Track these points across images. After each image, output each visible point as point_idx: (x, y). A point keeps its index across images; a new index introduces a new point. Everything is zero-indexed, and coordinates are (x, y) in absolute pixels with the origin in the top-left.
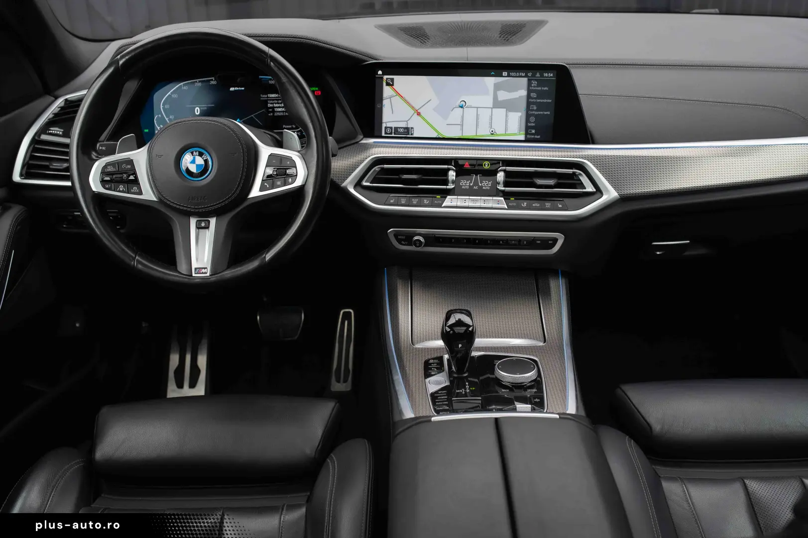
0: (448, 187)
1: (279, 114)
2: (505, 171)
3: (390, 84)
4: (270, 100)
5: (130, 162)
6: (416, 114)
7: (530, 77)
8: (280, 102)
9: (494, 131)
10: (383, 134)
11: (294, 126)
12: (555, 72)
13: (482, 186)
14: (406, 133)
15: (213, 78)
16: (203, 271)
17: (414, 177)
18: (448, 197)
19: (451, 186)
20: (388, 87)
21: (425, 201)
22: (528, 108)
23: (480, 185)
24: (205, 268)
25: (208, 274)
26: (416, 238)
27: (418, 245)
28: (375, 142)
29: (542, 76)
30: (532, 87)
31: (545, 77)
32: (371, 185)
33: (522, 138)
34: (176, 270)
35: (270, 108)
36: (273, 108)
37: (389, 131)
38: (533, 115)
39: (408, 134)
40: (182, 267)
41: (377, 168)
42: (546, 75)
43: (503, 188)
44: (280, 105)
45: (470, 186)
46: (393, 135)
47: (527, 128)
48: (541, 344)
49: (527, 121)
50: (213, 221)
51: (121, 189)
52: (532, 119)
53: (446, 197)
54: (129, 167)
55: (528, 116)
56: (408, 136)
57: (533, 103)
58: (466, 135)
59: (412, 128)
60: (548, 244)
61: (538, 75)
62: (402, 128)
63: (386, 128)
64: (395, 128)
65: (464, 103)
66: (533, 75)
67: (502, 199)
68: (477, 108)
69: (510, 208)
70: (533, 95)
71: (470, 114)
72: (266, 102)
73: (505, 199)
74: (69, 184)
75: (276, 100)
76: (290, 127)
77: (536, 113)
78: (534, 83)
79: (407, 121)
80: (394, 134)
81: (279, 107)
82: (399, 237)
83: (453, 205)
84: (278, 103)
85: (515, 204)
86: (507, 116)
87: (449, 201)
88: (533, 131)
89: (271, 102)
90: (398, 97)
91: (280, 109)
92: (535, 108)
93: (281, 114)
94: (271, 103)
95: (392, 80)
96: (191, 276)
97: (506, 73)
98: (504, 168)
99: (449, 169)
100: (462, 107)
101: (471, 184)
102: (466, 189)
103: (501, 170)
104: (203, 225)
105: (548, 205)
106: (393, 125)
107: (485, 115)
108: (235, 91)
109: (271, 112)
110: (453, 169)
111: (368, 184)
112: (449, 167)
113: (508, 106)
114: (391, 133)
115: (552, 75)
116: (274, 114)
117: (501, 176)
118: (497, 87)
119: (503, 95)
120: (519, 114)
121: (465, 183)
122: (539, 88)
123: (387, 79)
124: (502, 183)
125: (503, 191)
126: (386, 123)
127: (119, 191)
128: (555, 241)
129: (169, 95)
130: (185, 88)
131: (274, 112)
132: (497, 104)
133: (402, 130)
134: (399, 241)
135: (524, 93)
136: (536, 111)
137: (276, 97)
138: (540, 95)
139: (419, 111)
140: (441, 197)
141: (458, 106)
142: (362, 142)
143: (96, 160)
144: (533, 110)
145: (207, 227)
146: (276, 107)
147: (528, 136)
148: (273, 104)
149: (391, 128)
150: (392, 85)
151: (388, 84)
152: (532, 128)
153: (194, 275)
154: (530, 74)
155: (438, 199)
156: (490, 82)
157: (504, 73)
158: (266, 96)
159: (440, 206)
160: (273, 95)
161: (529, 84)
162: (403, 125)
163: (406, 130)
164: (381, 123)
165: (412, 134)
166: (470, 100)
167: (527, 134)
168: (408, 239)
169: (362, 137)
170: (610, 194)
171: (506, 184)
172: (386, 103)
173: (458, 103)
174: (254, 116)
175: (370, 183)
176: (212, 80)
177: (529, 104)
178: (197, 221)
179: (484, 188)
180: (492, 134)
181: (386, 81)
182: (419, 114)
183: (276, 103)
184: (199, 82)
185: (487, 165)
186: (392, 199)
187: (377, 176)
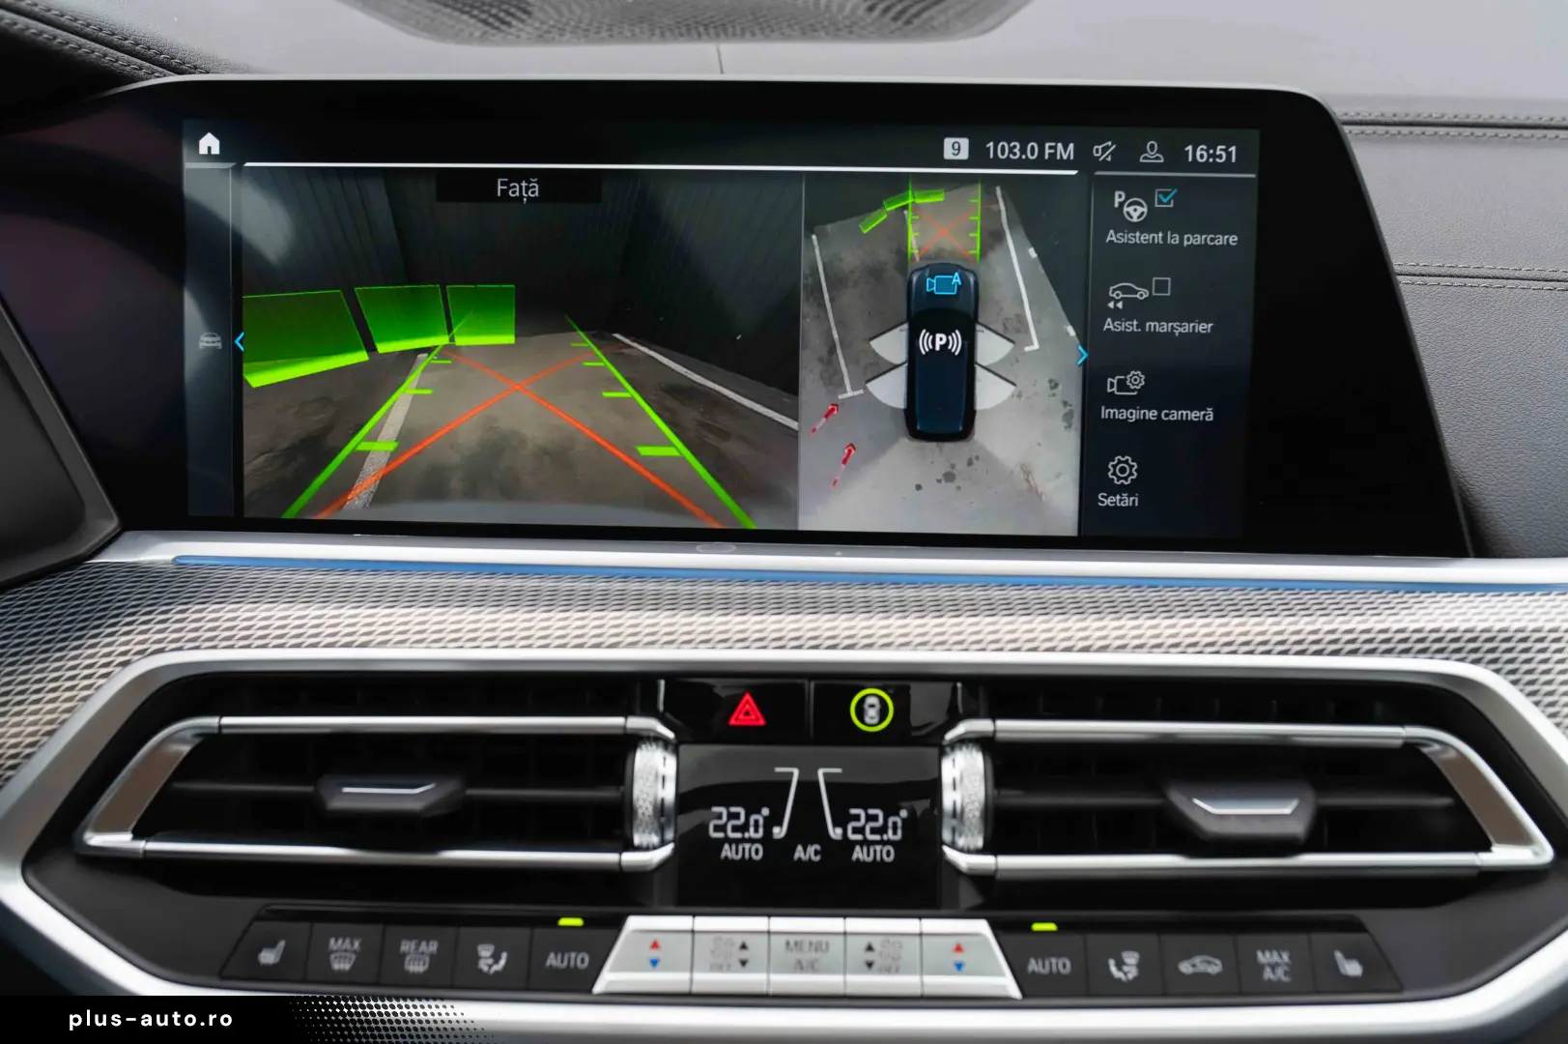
0: (629, 858)
2: (985, 744)
7: (1105, 166)
12: (1254, 135)
13: (847, 845)
18: (634, 923)
19: (650, 852)
21: (485, 950)
23: (836, 833)
28: (179, 563)
29: (1175, 158)
31: (1196, 166)
32: (142, 845)
33: (1063, 524)
41: (181, 735)
42: (1201, 154)
43: (987, 861)
45: (767, 840)
53: (618, 924)
61: (1152, 154)
66: (1126, 157)
67: (981, 926)
69: (1034, 995)
73: (996, 927)
83: (669, 980)
85: (1065, 969)
87: (643, 951)
97: (964, 142)
98: (983, 725)
99: (632, 741)
101: (779, 832)
102: (746, 863)
103: (963, 741)
105: (1273, 960)
110: (657, 739)
111: (121, 840)
112: (636, 723)
115: (1233, 156)
117: (964, 779)
121: (738, 824)
124: (973, 823)
125: (983, 881)
140: (589, 922)
142: (111, 557)
147: (1097, 516)
154: (1103, 151)
155: (570, 941)
157: (948, 142)
159: (579, 991)
161: (1103, 211)
169: (112, 525)
171: (1003, 832)
175: (138, 835)
179: (859, 854)
185: (872, 714)
186: (271, 945)
187: (179, 785)
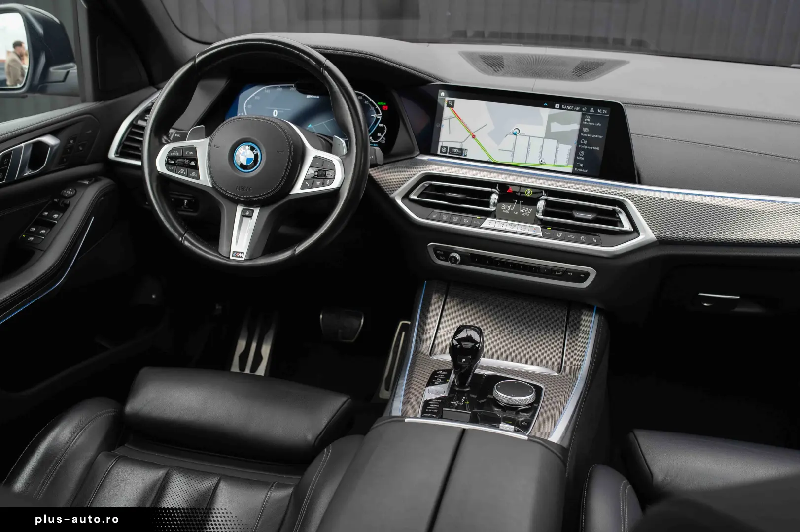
0: (488, 209)
2: (546, 200)
3: (451, 105)
5: (193, 149)
6: (471, 136)
7: (584, 112)
9: (543, 161)
10: (439, 153)
12: (609, 109)
13: (522, 213)
14: (459, 154)
15: (293, 85)
16: (240, 255)
17: (459, 195)
18: (488, 219)
19: (492, 209)
20: (448, 108)
21: (465, 220)
22: (579, 143)
23: (521, 211)
24: (242, 253)
25: (243, 259)
26: (453, 254)
27: (453, 261)
28: (429, 159)
29: (596, 111)
30: (584, 121)
31: (599, 113)
32: (418, 199)
33: (570, 170)
34: (217, 251)
37: (444, 150)
38: (583, 149)
39: (462, 155)
40: (223, 249)
41: (426, 184)
42: (600, 111)
43: (542, 217)
45: (510, 211)
46: (448, 155)
47: (576, 161)
48: (556, 374)
49: (577, 154)
50: (257, 211)
51: (182, 173)
52: (582, 153)
53: (485, 219)
54: (192, 153)
55: (578, 150)
56: (461, 157)
57: (585, 138)
58: (515, 162)
59: (466, 150)
60: (580, 277)
61: (592, 110)
62: (456, 148)
63: (442, 147)
64: (450, 148)
65: (517, 131)
66: (588, 111)
67: (539, 227)
68: (530, 136)
69: (544, 236)
70: (586, 129)
71: (522, 141)
73: (541, 228)
74: (139, 163)
77: (586, 147)
78: (588, 118)
79: (462, 143)
80: (449, 153)
82: (438, 252)
83: (491, 227)
85: (550, 233)
86: (557, 148)
87: (489, 222)
88: (581, 165)
90: (456, 119)
92: (586, 142)
95: (453, 102)
96: (229, 258)
97: (559, 105)
98: (546, 197)
99: (492, 193)
100: (515, 134)
101: (512, 209)
102: (506, 213)
103: (542, 199)
104: (247, 213)
105: (583, 238)
106: (449, 145)
107: (536, 144)
108: (311, 98)
110: (496, 193)
111: (415, 197)
112: (493, 190)
113: (560, 138)
114: (446, 153)
115: (606, 112)
117: (541, 205)
118: (551, 119)
119: (556, 127)
120: (570, 147)
121: (506, 207)
122: (592, 124)
123: (448, 101)
124: (541, 211)
125: (541, 220)
126: (442, 142)
127: (180, 174)
128: (587, 275)
129: (253, 96)
130: (268, 91)
132: (549, 135)
133: (456, 151)
134: (438, 256)
135: (576, 126)
136: (586, 145)
138: (593, 130)
139: (474, 134)
140: (481, 218)
141: (511, 133)
142: (419, 158)
143: (165, 144)
144: (583, 144)
145: (250, 216)
147: (576, 169)
149: (447, 148)
150: (453, 107)
151: (449, 106)
152: (581, 161)
153: (231, 257)
154: (584, 109)
155: (478, 220)
156: (545, 113)
157: (556, 105)
159: (478, 227)
161: (583, 119)
162: (458, 146)
163: (460, 151)
164: (438, 142)
165: (465, 156)
166: (524, 129)
167: (574, 167)
168: (446, 255)
169: (418, 153)
170: (647, 235)
171: (545, 213)
172: (445, 123)
173: (512, 130)
175: (418, 197)
176: (292, 86)
177: (580, 138)
178: (243, 209)
179: (523, 214)
180: (541, 164)
181: (448, 102)
182: (474, 137)
184: (281, 87)
185: (529, 193)
186: (435, 215)
187: (425, 191)
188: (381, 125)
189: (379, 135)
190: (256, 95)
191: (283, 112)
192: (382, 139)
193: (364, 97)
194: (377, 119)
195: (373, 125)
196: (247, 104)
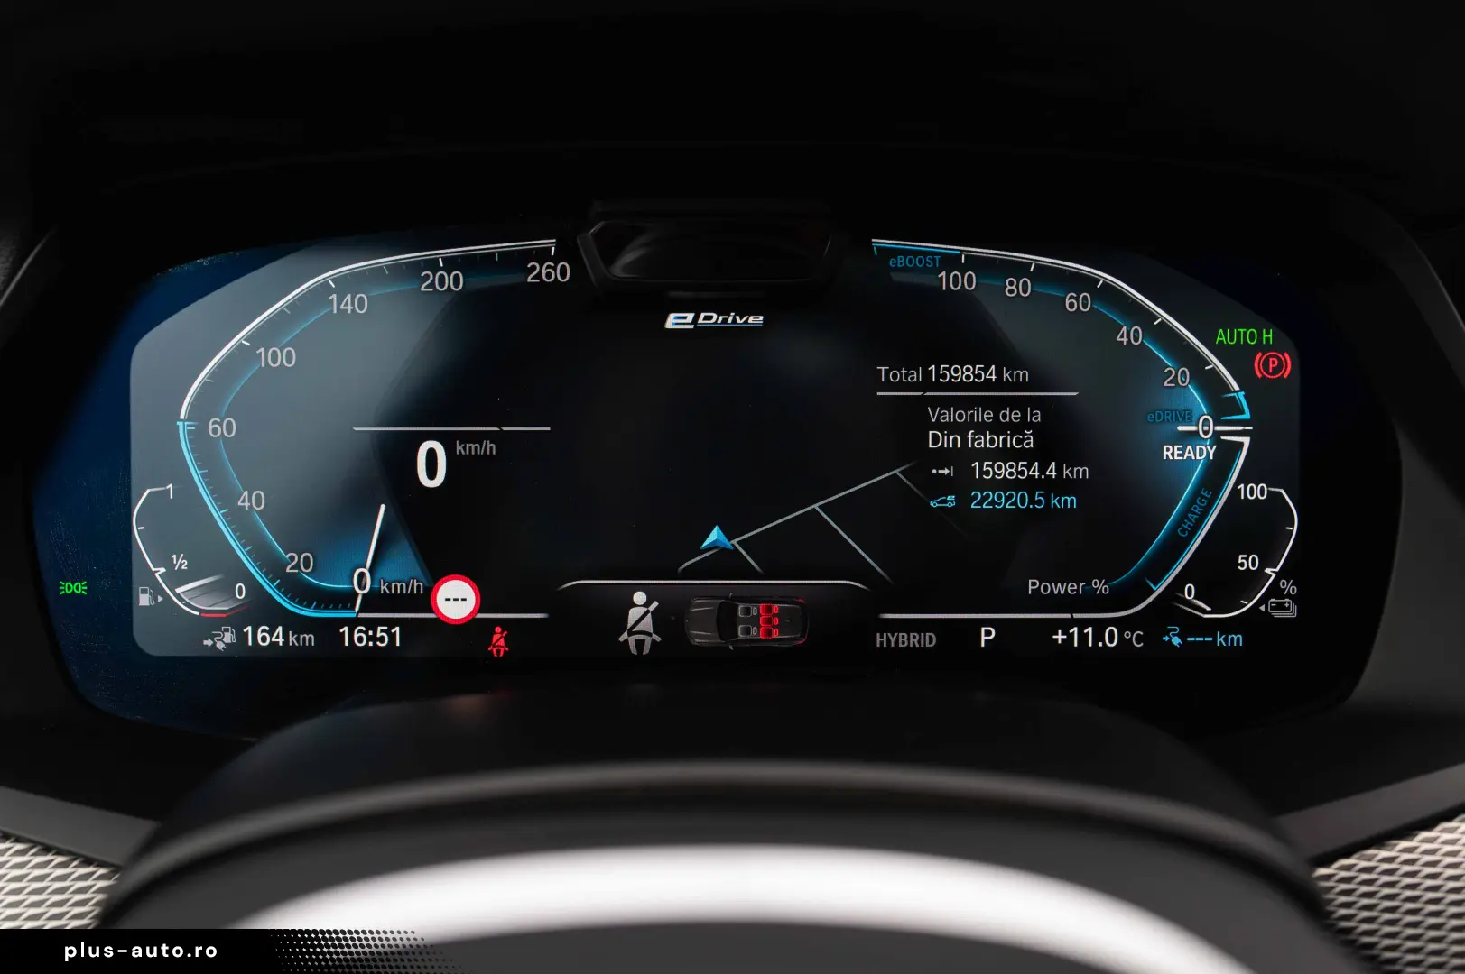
1: (1000, 500)
4: (945, 403)
8: (1013, 416)
11: (1101, 587)
15: (549, 243)
35: (943, 456)
36: (962, 457)
44: (1012, 442)
72: (912, 417)
75: (986, 403)
76: (1071, 588)
81: (1005, 454)
84: (997, 428)
89: (949, 416)
91: (1007, 470)
93: (1018, 500)
94: (951, 428)
108: (698, 330)
109: (944, 486)
116: (964, 500)
129: (240, 347)
130: (351, 303)
131: (964, 484)
137: (987, 385)
146: (984, 455)
148: (961, 429)
158: (916, 376)
160: (964, 373)
174: (820, 507)
176: (542, 256)
183: (981, 428)
184: (451, 264)
188: (1258, 491)
189: (1247, 562)
190: (257, 338)
191: (490, 447)
192: (1275, 590)
193: (1109, 293)
194: (1226, 452)
195: (1196, 494)
196: (200, 411)
